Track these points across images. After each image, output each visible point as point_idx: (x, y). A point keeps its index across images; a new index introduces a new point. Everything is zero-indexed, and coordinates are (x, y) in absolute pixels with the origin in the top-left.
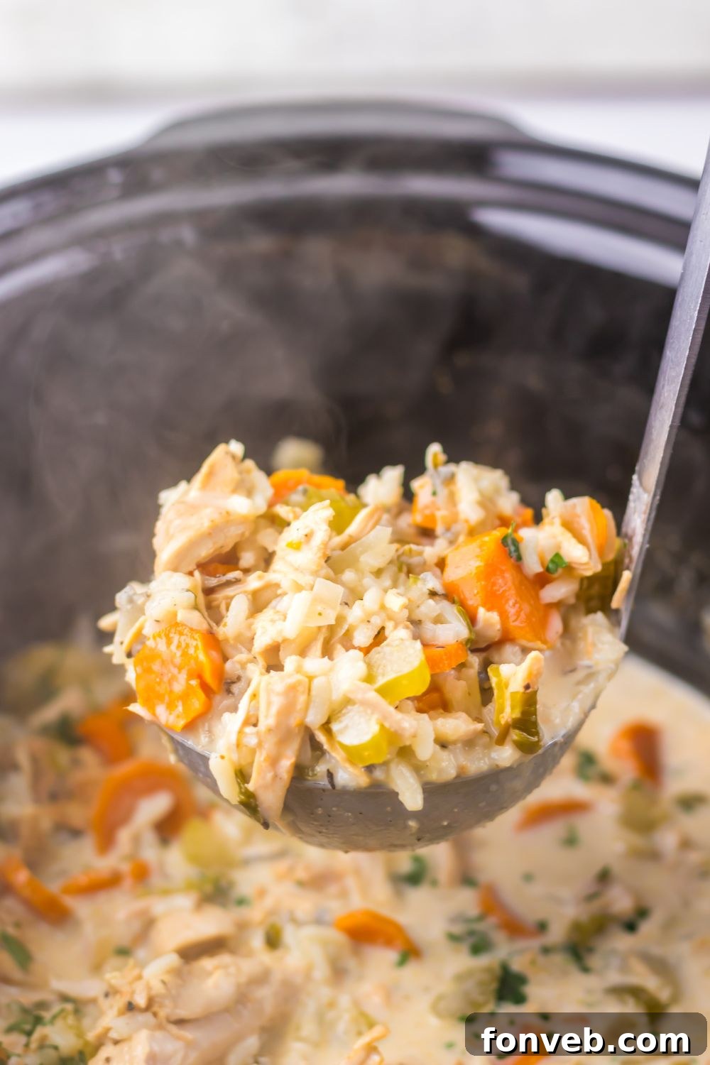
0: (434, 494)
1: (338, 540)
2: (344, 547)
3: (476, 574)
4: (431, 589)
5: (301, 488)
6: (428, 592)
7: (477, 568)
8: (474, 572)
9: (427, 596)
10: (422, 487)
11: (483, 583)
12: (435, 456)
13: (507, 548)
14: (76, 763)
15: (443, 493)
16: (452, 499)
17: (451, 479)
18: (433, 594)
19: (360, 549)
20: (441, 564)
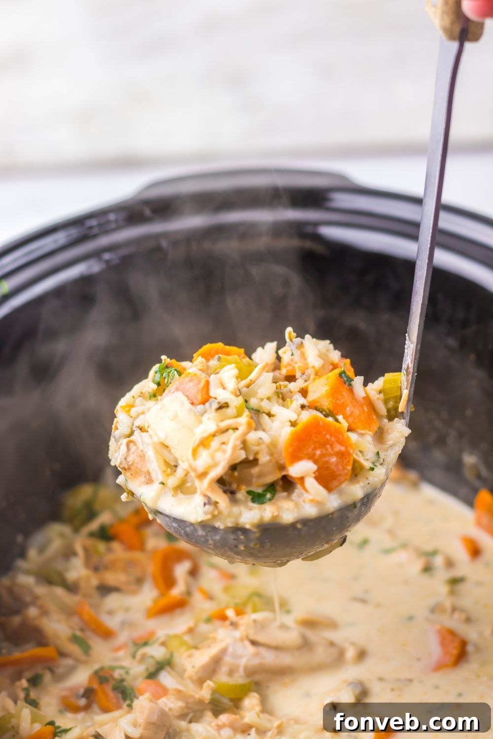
0: (292, 355)
1: (244, 383)
2: (248, 386)
3: (326, 394)
4: (302, 404)
5: (216, 357)
6: (300, 406)
7: (326, 390)
8: (325, 393)
9: (300, 409)
10: (285, 353)
11: (331, 399)
12: (290, 333)
13: (342, 379)
14: (109, 550)
15: (297, 353)
16: (303, 356)
17: (301, 345)
18: (303, 407)
19: (256, 387)
20: (304, 392)
